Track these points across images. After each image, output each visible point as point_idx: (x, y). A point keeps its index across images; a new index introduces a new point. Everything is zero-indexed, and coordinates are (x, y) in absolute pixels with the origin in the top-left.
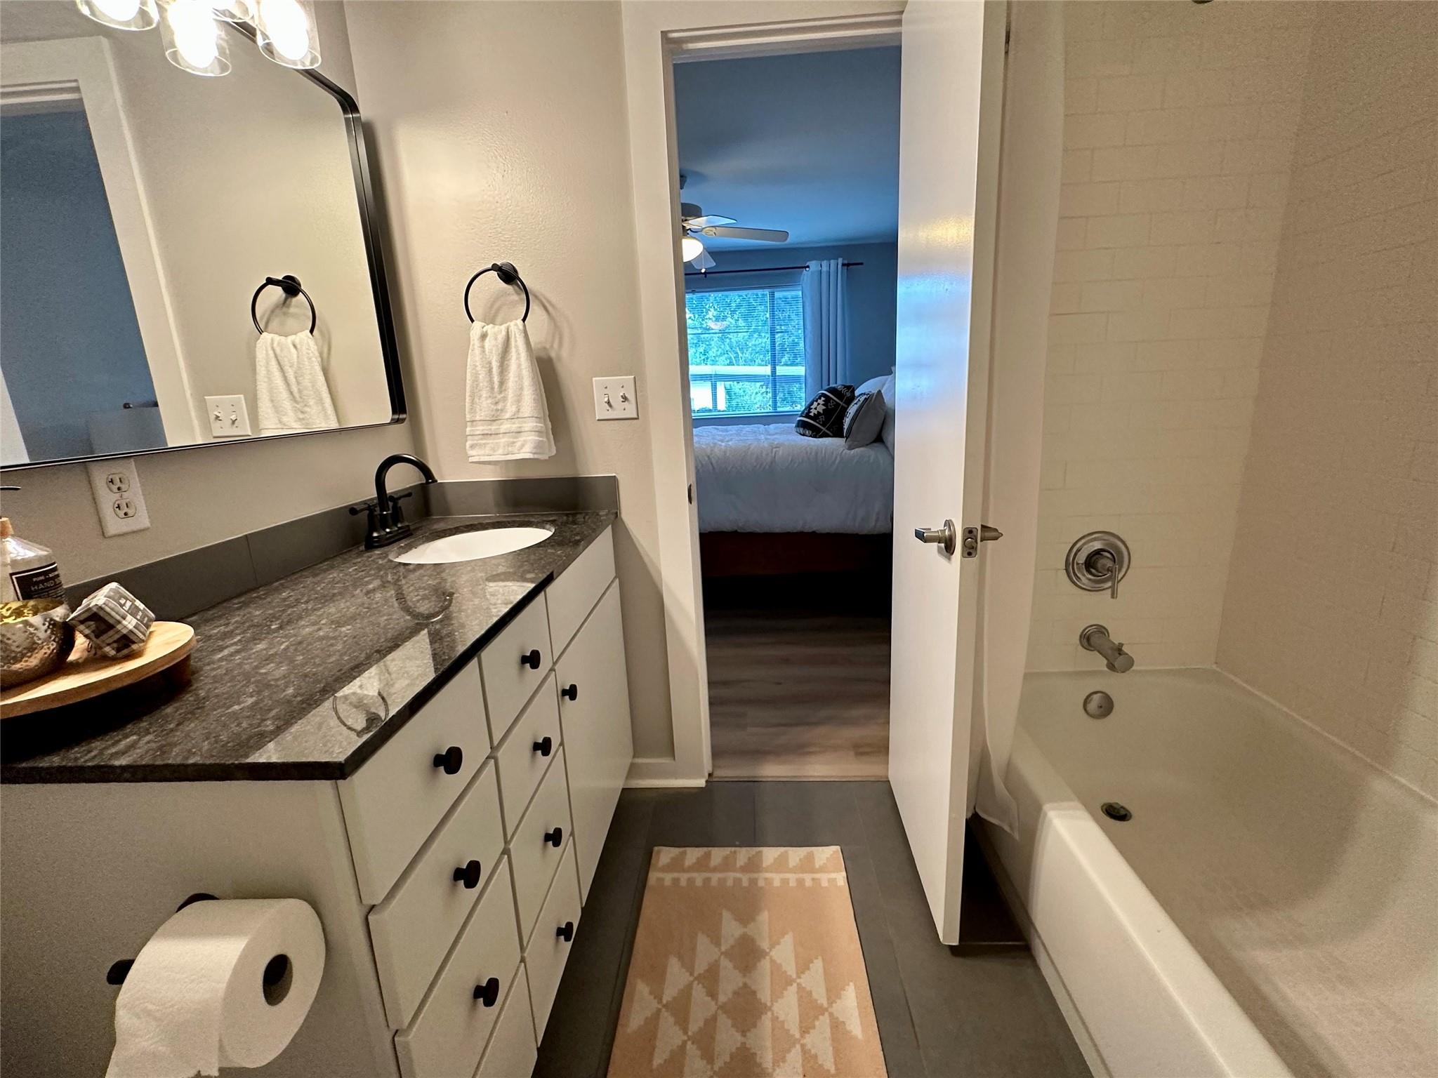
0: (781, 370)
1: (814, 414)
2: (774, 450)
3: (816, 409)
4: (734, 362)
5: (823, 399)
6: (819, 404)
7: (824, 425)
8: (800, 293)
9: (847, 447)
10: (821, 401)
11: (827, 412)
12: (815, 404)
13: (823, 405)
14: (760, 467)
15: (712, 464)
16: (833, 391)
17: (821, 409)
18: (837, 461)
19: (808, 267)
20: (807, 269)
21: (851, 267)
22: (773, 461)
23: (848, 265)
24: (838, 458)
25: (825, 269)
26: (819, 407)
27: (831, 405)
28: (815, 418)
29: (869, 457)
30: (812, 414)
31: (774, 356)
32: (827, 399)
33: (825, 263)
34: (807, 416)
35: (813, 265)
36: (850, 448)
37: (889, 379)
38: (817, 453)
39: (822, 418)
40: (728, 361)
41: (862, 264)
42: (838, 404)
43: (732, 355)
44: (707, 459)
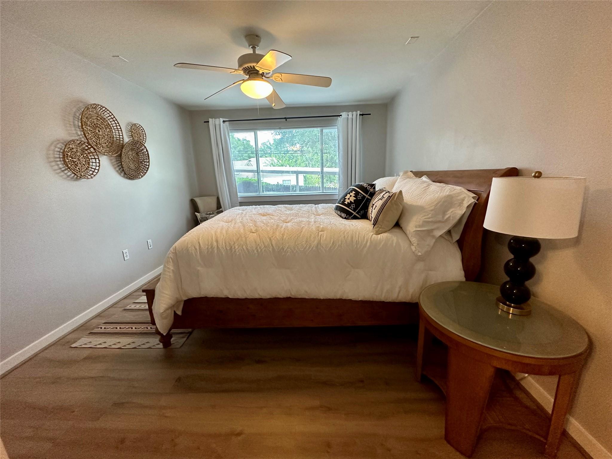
0: (326, 170)
1: (348, 202)
2: (320, 233)
3: (349, 199)
4: (308, 165)
5: (354, 192)
6: (351, 196)
7: (354, 210)
8: (337, 130)
9: (375, 232)
10: (353, 194)
11: (357, 202)
12: (348, 195)
13: (354, 196)
14: (310, 247)
15: (272, 245)
16: (361, 187)
17: (352, 199)
18: (368, 244)
19: (341, 115)
20: (341, 117)
21: (364, 116)
22: (319, 243)
23: (362, 115)
24: (369, 242)
25: (350, 116)
26: (351, 198)
27: (359, 197)
28: (349, 205)
29: (393, 241)
30: (346, 203)
31: (322, 163)
32: (357, 193)
33: (350, 114)
34: (343, 203)
35: (344, 115)
36: (378, 233)
37: (398, 180)
38: (352, 238)
39: (353, 206)
40: (305, 165)
41: (370, 114)
42: (364, 197)
43: (307, 163)
44: (268, 240)
